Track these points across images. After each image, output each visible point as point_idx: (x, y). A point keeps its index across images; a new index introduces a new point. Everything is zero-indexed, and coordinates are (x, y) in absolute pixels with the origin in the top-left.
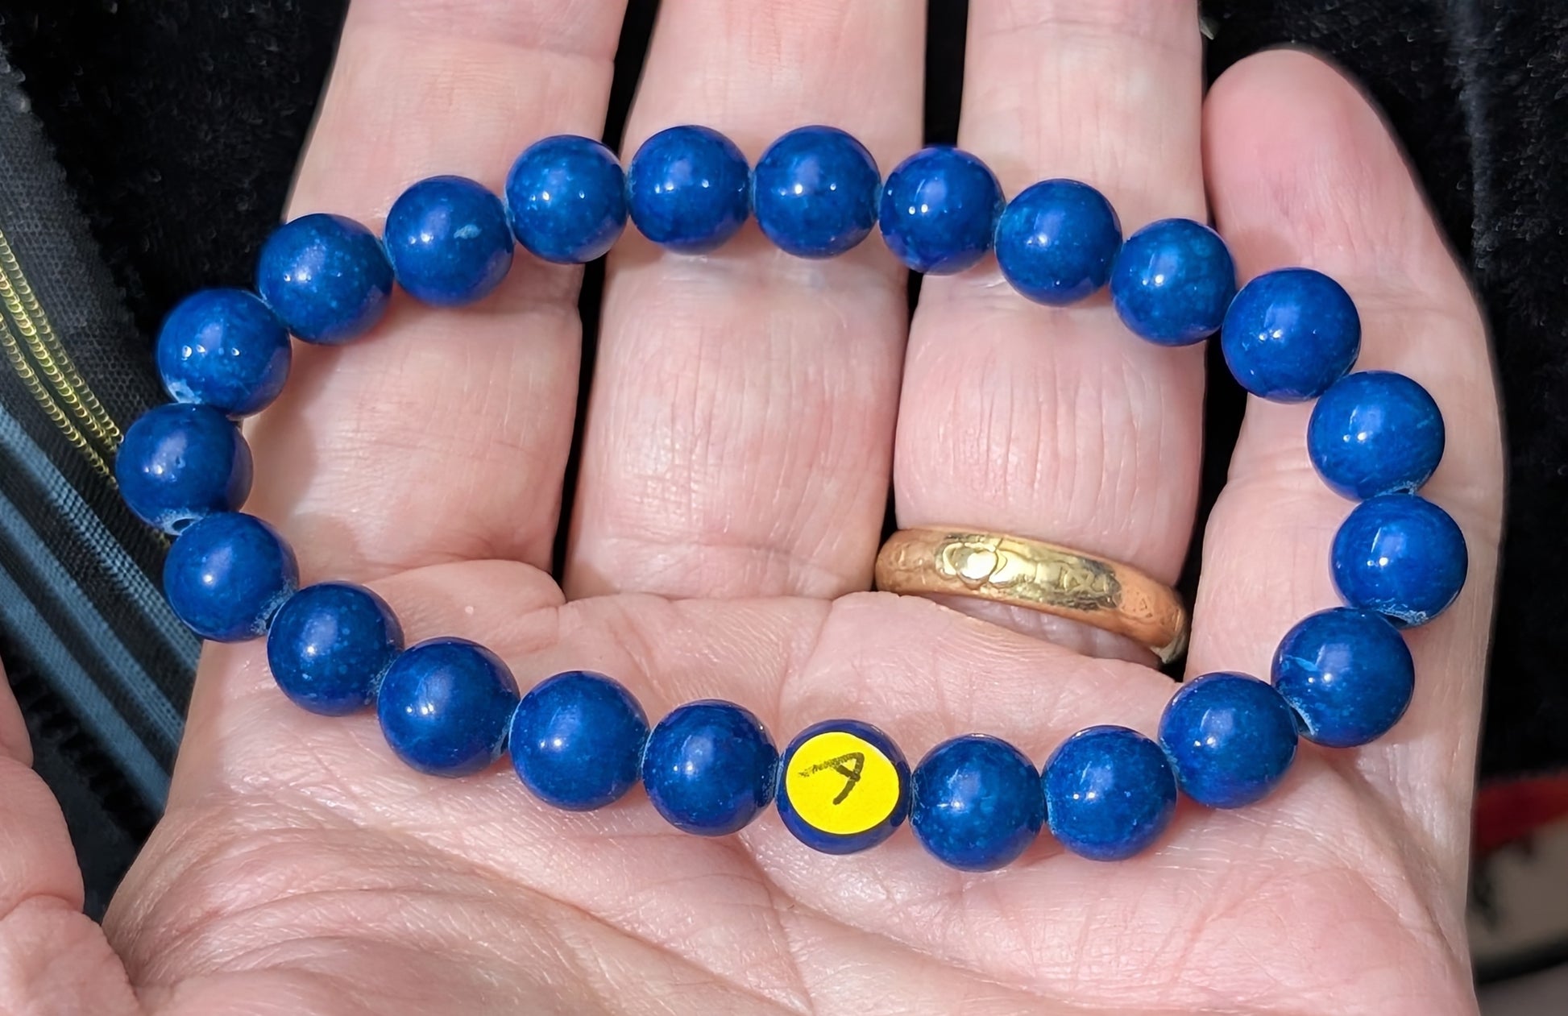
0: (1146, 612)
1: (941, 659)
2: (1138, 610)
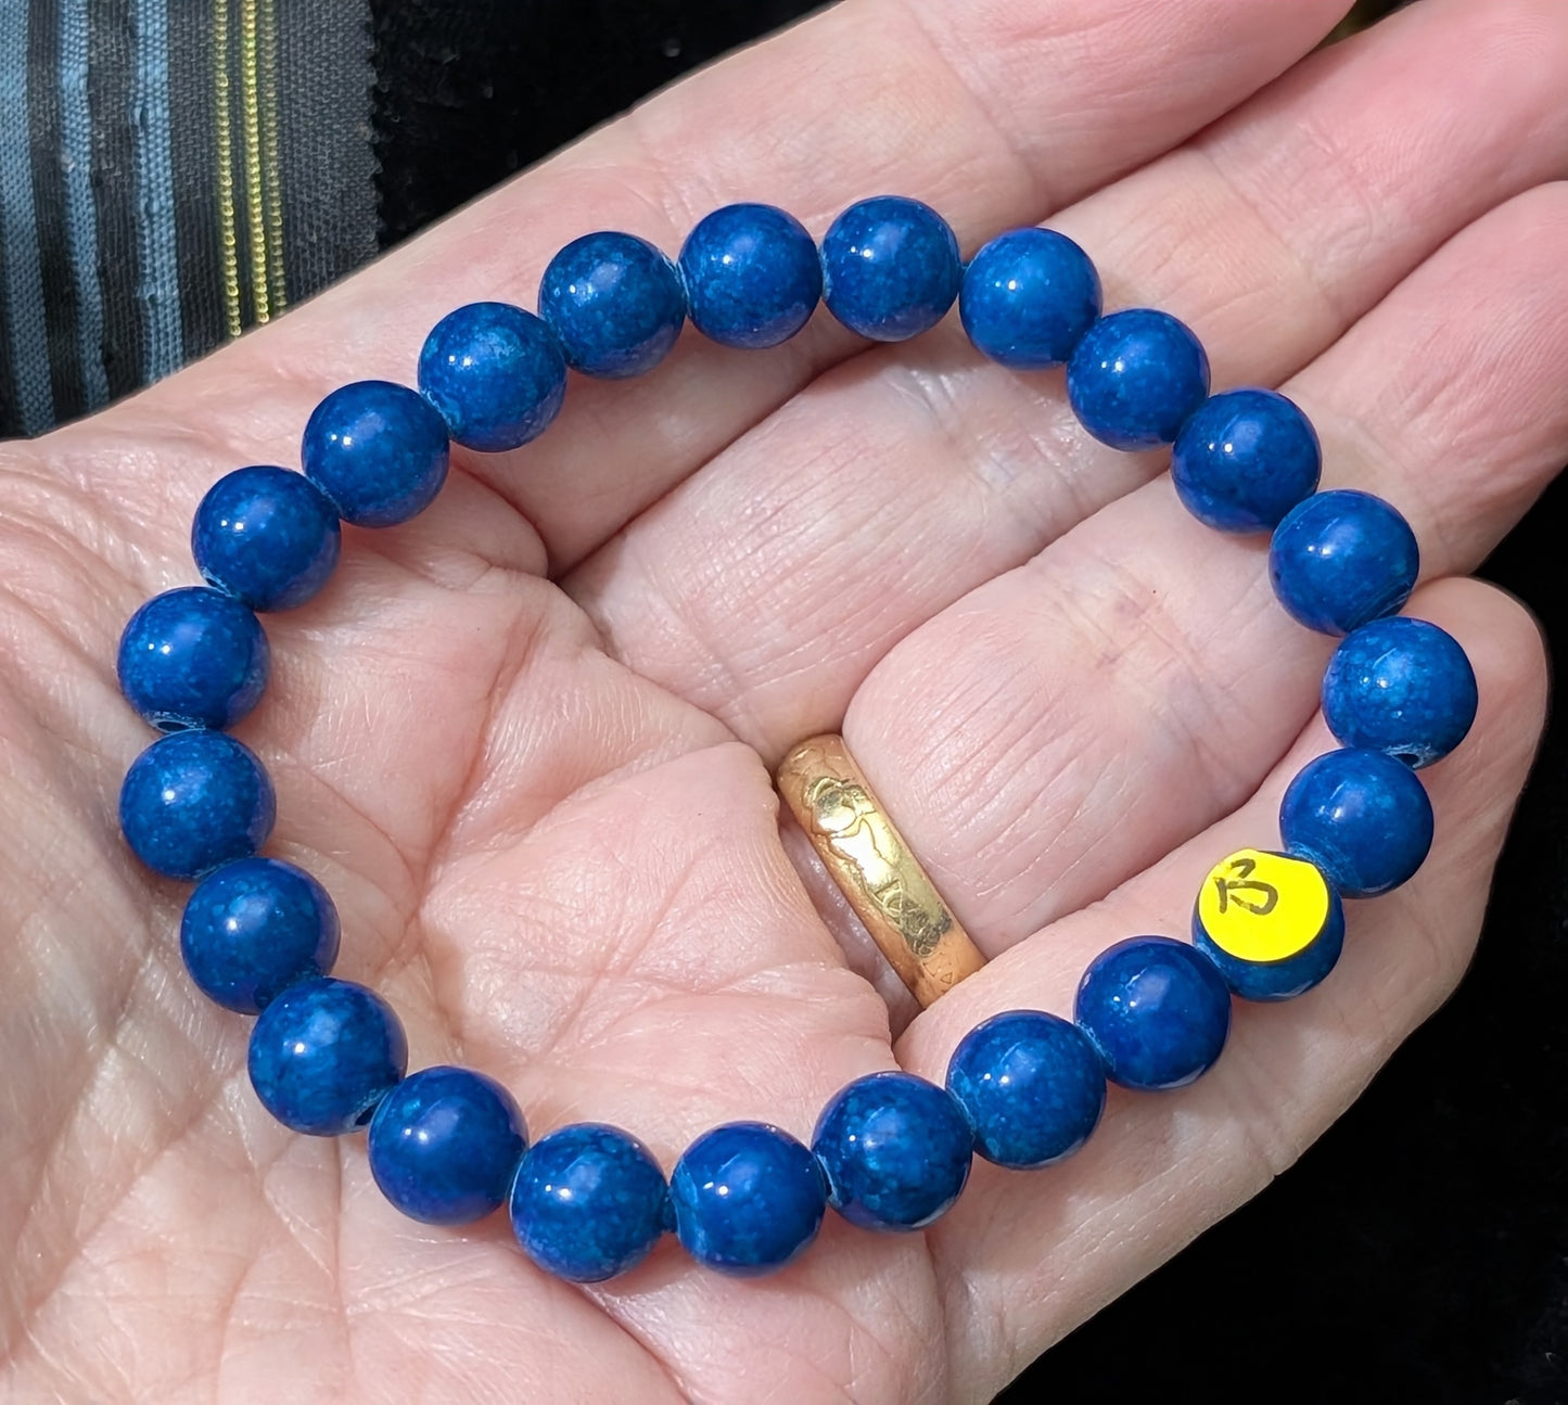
1: (716, 846)
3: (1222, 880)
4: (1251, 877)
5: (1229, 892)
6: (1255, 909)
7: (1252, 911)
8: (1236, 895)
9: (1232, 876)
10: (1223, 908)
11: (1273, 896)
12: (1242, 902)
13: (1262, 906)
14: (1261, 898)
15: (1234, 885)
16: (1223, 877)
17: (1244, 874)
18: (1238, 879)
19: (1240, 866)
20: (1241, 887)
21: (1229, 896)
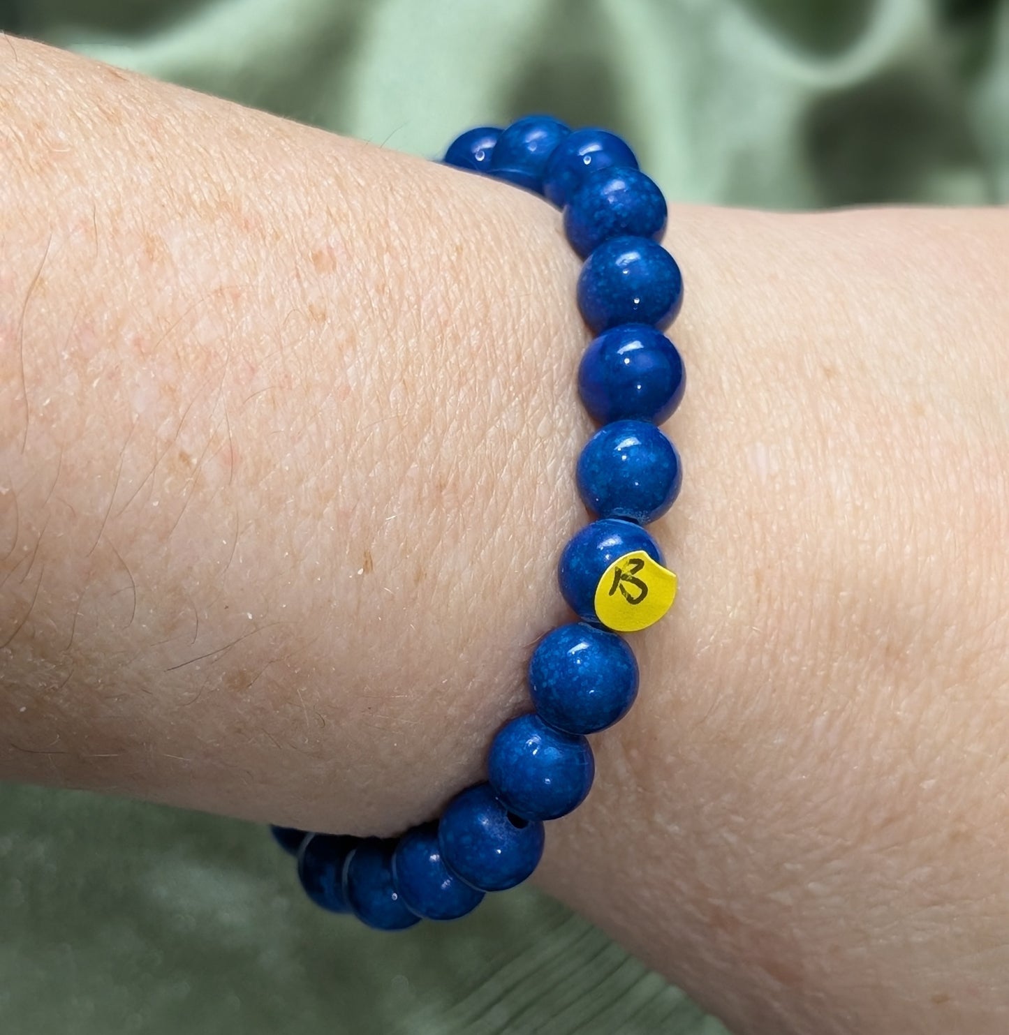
3: (619, 571)
4: (637, 575)
5: (621, 582)
6: (630, 599)
7: (627, 599)
8: (624, 586)
9: (627, 570)
10: (612, 592)
11: (644, 595)
12: (626, 592)
13: (635, 598)
14: (635, 592)
15: (625, 577)
16: (621, 568)
17: (634, 571)
18: (629, 574)
19: (634, 563)
20: (629, 580)
21: (619, 584)
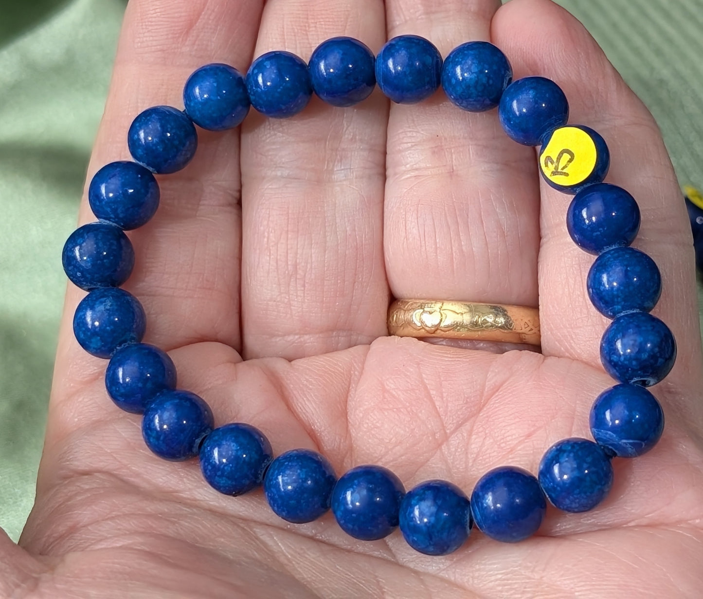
0: (528, 329)
1: (422, 367)
2: (523, 328)
3: (552, 172)
4: (555, 160)
5: (559, 170)
6: (570, 161)
7: (571, 162)
8: (562, 167)
9: (552, 167)
10: (566, 175)
11: (567, 151)
12: (566, 165)
13: (569, 157)
14: (566, 157)
15: (556, 168)
16: (551, 171)
17: (552, 162)
18: (554, 165)
19: (547, 163)
20: (558, 164)
21: (561, 171)
